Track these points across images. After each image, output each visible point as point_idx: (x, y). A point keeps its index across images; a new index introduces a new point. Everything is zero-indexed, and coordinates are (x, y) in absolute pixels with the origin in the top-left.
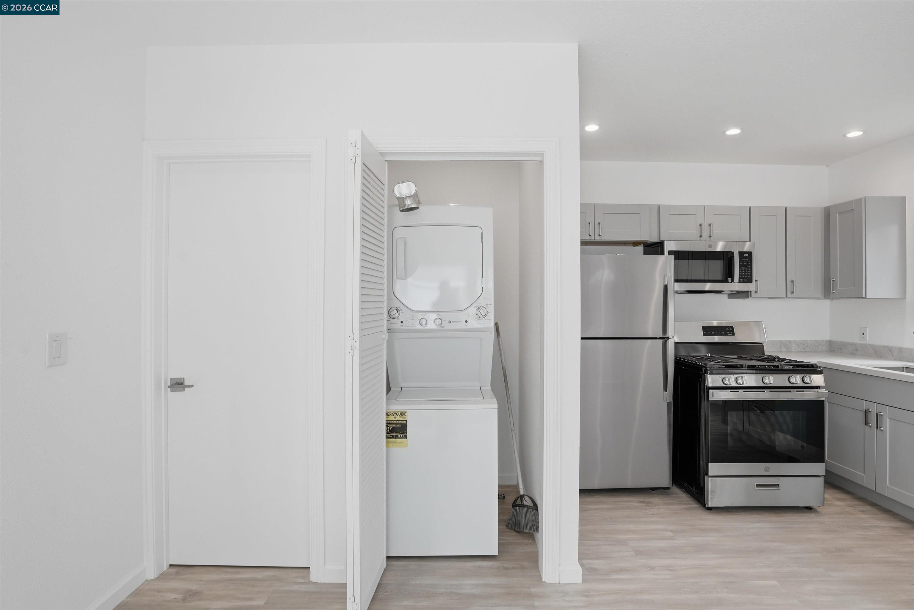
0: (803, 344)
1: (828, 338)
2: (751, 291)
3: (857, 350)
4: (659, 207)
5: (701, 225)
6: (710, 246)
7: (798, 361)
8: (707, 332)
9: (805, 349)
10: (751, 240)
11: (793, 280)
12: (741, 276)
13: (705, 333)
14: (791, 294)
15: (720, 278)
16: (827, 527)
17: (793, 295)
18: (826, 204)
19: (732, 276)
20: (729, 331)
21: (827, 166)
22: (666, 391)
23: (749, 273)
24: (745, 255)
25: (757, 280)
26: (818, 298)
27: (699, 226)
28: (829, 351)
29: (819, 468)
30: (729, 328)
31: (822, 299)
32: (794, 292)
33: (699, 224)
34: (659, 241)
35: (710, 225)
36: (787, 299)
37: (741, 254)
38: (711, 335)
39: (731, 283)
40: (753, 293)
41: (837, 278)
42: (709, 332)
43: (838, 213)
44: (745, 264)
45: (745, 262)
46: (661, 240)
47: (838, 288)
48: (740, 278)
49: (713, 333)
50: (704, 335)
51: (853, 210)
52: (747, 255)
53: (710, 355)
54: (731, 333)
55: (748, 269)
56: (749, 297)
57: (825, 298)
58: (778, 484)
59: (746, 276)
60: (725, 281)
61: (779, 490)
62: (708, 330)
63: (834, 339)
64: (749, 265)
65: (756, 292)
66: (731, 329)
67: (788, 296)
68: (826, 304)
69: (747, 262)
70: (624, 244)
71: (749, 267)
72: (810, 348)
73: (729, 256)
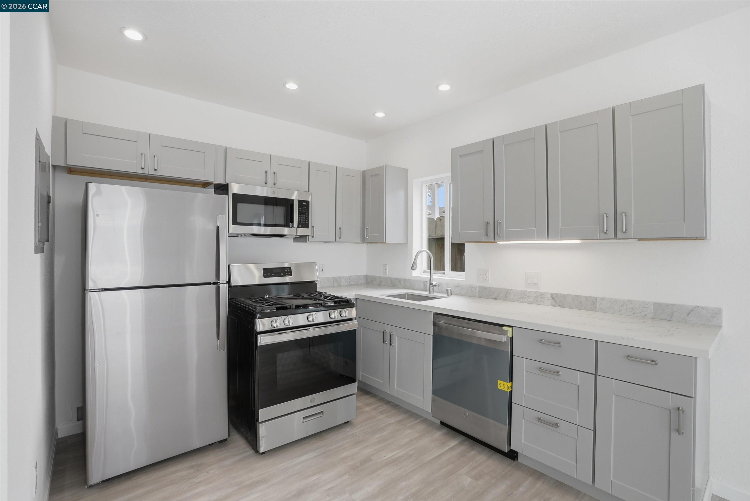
0: (349, 279)
1: (365, 274)
2: (308, 236)
3: (382, 282)
4: (226, 149)
5: (266, 172)
6: (274, 193)
7: (339, 296)
8: (267, 274)
9: (350, 283)
10: (310, 191)
11: (341, 227)
12: (300, 222)
13: (265, 274)
14: (339, 239)
15: (282, 223)
16: (357, 438)
17: (341, 240)
18: (365, 169)
19: (292, 222)
20: (288, 272)
21: (366, 142)
22: (219, 340)
23: (307, 219)
24: (304, 203)
25: (313, 226)
26: (358, 243)
27: (265, 173)
28: (366, 283)
29: (353, 388)
30: (287, 270)
31: (360, 243)
32: (341, 237)
33: (264, 171)
34: (225, 183)
35: (275, 173)
36: (336, 243)
37: (300, 202)
38: (271, 276)
39: (292, 227)
40: (310, 237)
41: (369, 227)
42: (269, 274)
43: (371, 176)
44: (303, 211)
45: (304, 210)
46: (226, 182)
47: (370, 234)
48: (299, 224)
49: (273, 274)
50: (265, 277)
51: (379, 174)
52: (305, 203)
53: (268, 297)
54: (289, 273)
55: (306, 216)
56: (308, 241)
57: (362, 242)
58: (322, 411)
59: (304, 222)
60: (287, 226)
61: (323, 416)
62: (268, 272)
63: (369, 274)
64: (307, 212)
65: (313, 237)
66: (289, 270)
67: (337, 241)
68: (364, 246)
69: (305, 210)
70: (193, 185)
71: (307, 214)
72: (354, 282)
73: (291, 203)
